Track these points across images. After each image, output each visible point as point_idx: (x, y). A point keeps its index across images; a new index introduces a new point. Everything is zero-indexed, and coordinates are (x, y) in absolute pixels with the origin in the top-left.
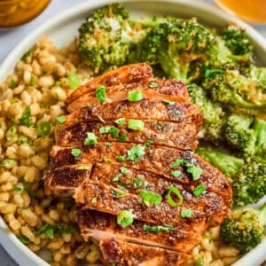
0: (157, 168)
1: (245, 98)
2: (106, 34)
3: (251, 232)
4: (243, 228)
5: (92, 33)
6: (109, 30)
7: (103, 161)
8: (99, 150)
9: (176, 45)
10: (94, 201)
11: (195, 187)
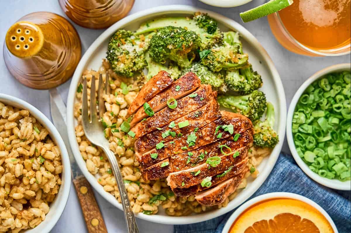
0: (208, 141)
1: (231, 62)
2: (127, 56)
3: (272, 139)
4: (267, 139)
5: (117, 60)
6: (128, 53)
7: (175, 155)
8: (169, 149)
9: (175, 50)
10: (183, 184)
11: (234, 137)
